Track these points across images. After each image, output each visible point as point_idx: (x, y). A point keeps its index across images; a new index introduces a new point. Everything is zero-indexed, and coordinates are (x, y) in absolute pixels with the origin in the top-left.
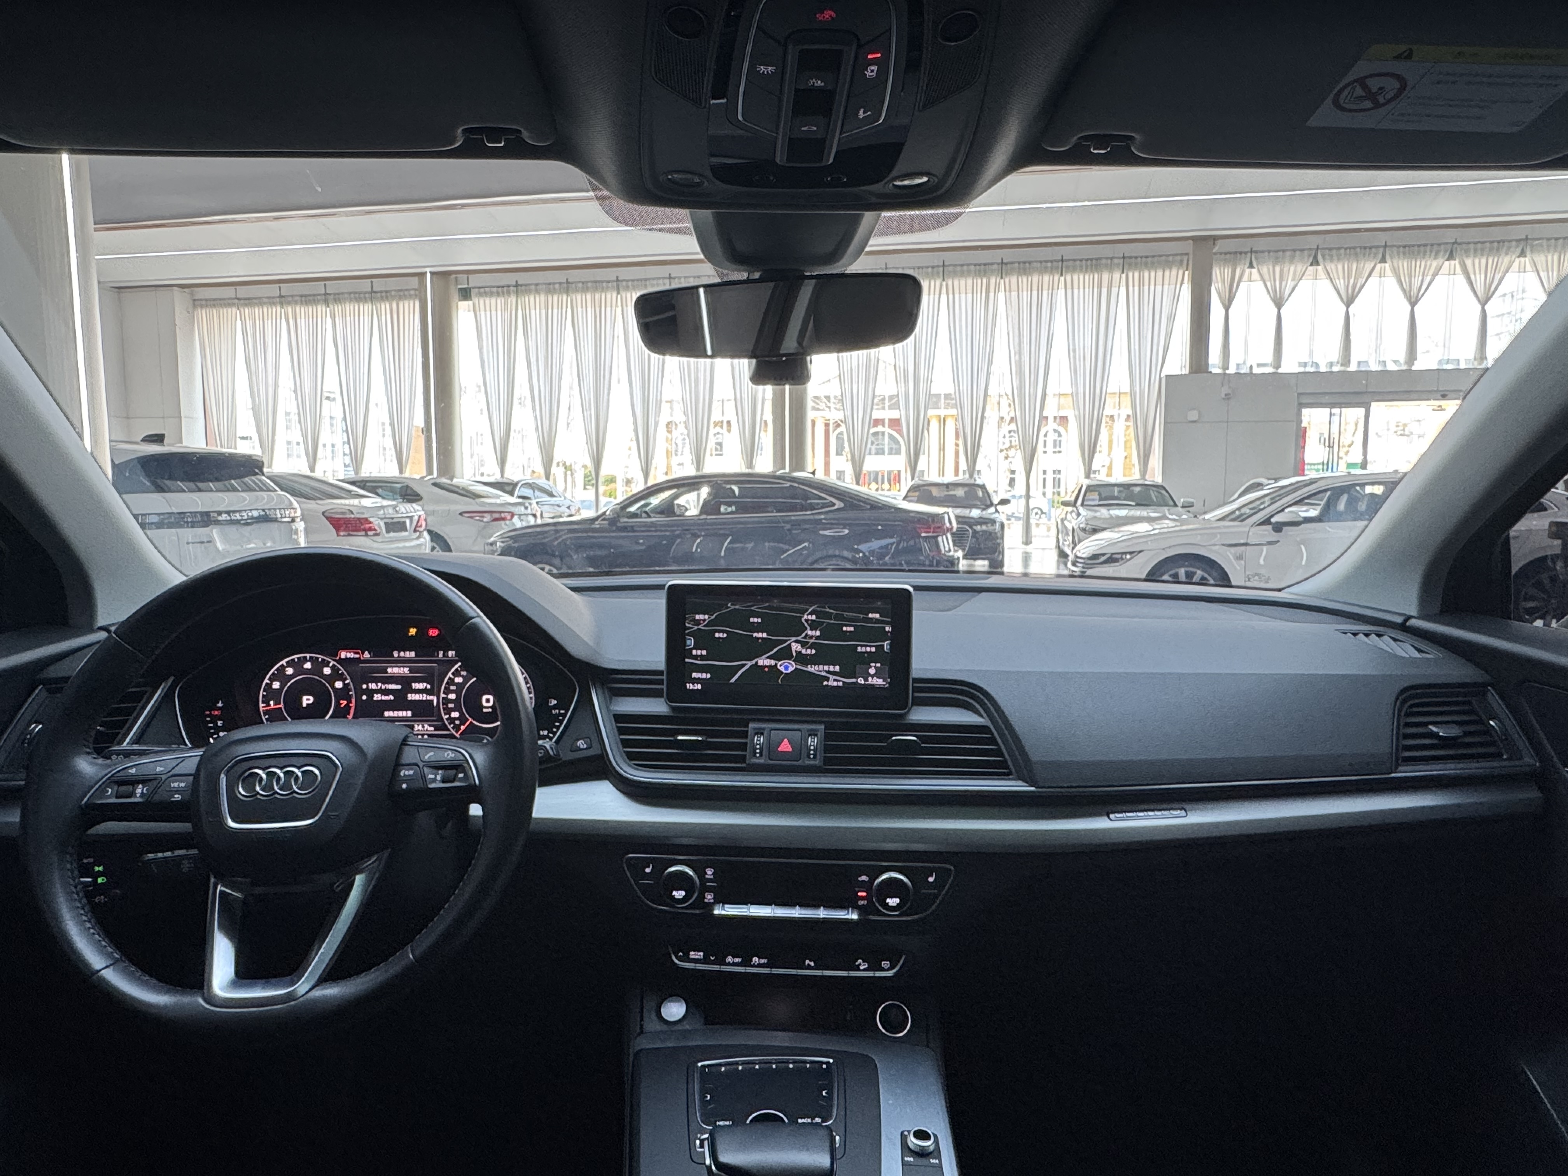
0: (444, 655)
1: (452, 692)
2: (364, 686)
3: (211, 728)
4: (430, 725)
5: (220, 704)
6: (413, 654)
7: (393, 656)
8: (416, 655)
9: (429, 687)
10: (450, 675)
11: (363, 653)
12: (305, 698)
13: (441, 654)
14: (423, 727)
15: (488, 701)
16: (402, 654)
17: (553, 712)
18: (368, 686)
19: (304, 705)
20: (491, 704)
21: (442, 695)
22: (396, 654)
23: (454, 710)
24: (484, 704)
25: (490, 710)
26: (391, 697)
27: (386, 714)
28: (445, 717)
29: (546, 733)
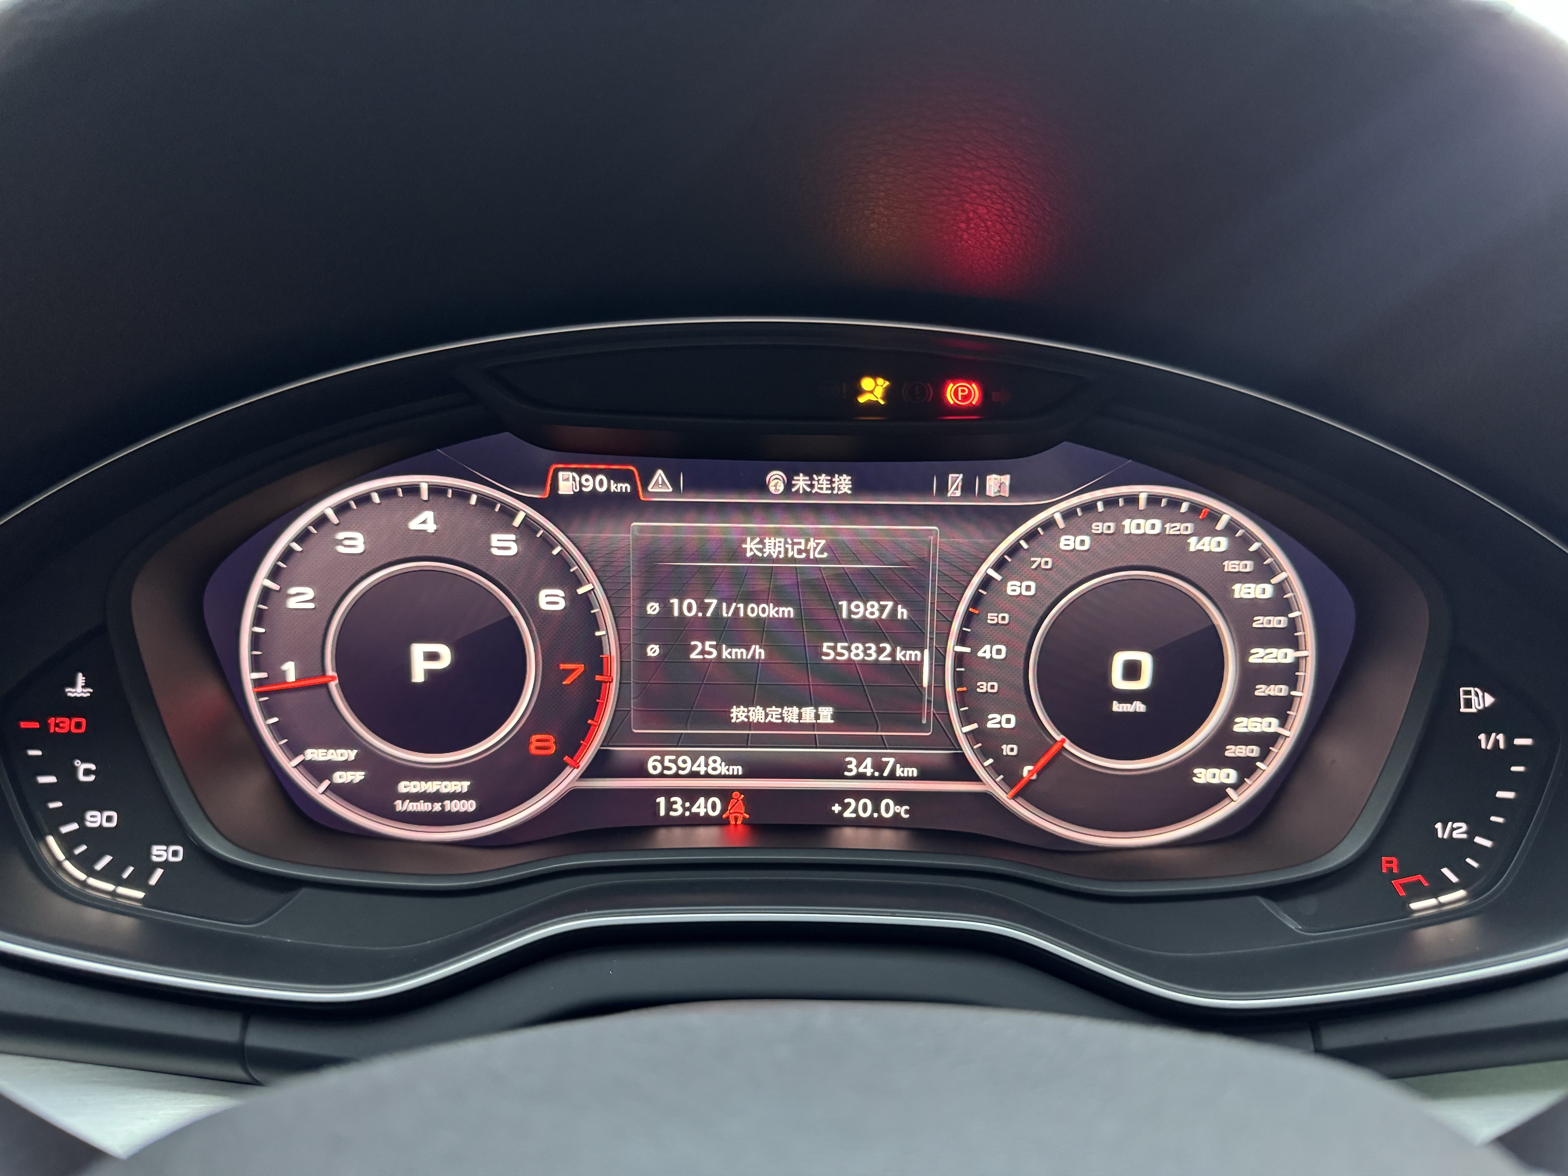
0: (968, 488)
1: (996, 635)
2: (653, 608)
3: (50, 792)
4: (905, 762)
5: (79, 690)
6: (844, 483)
7: (763, 488)
8: (858, 488)
9: (903, 613)
10: (986, 568)
11: (646, 480)
12: (418, 650)
13: (955, 481)
14: (879, 766)
15: (1132, 671)
16: (801, 482)
17: (1485, 742)
18: (667, 608)
19: (418, 676)
20: (1144, 682)
21: (953, 647)
22: (776, 481)
23: (1000, 704)
24: (1118, 682)
25: (1139, 707)
26: (758, 652)
27: (738, 714)
28: (961, 731)
29: (1460, 830)
